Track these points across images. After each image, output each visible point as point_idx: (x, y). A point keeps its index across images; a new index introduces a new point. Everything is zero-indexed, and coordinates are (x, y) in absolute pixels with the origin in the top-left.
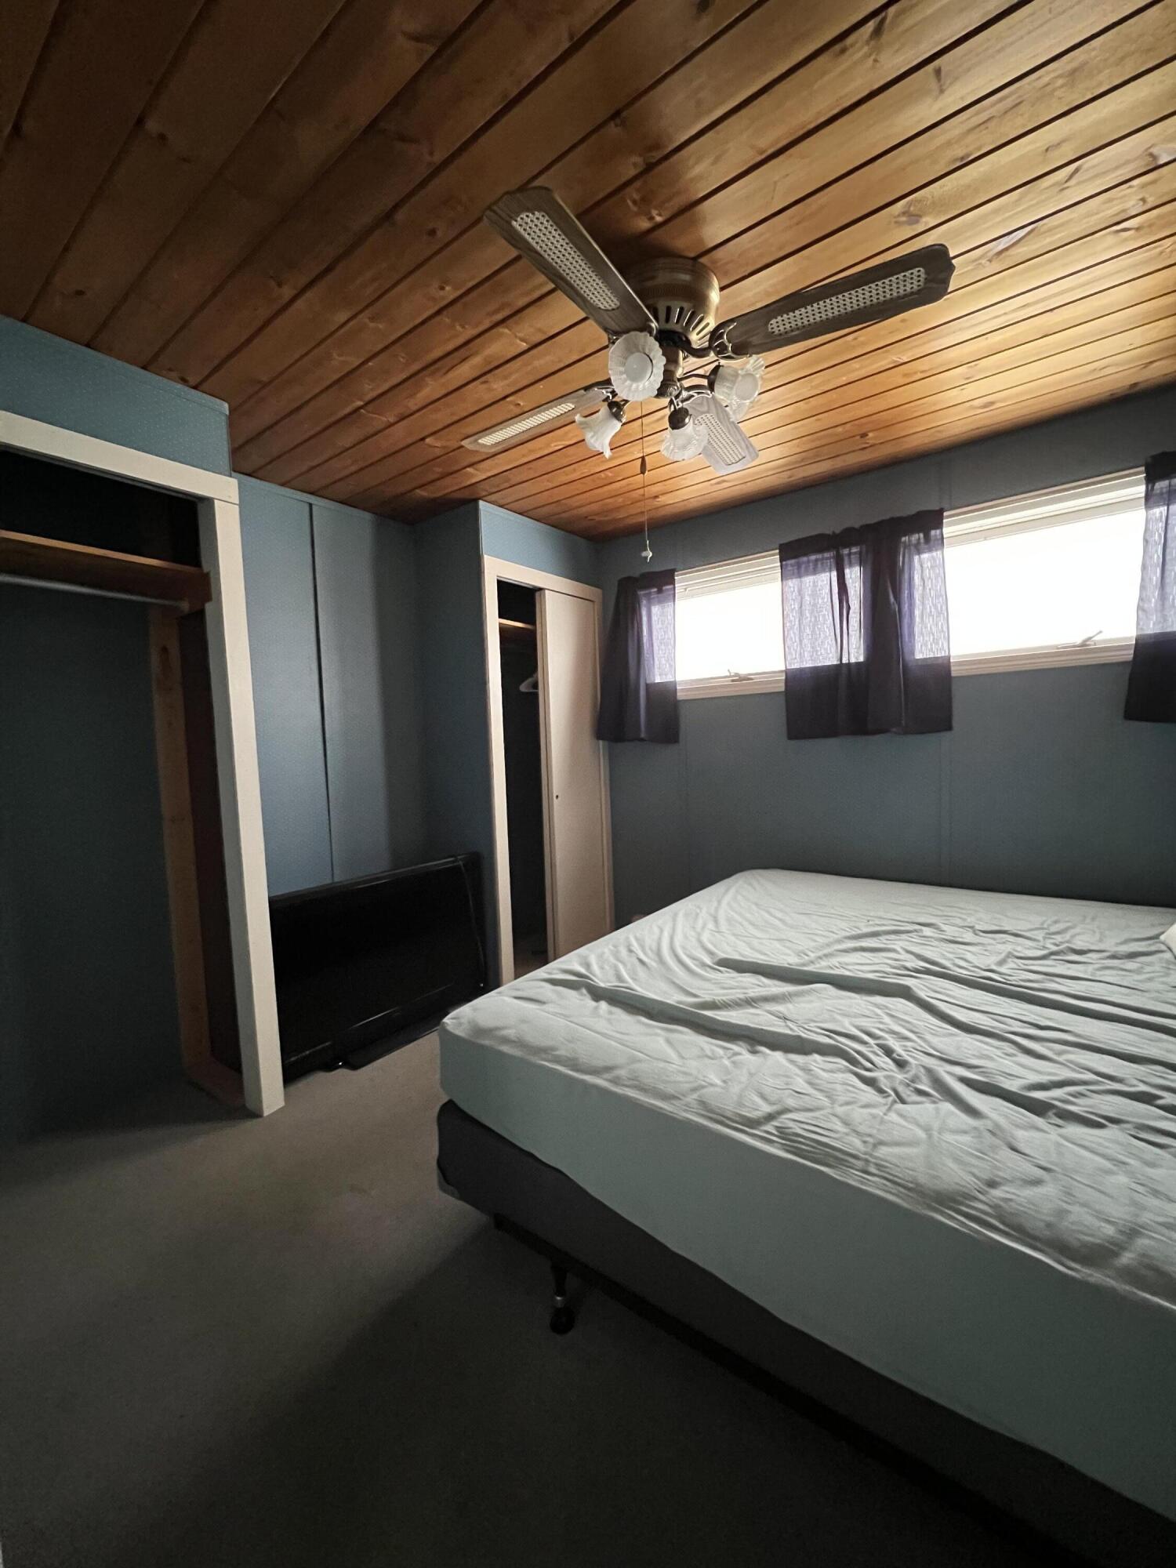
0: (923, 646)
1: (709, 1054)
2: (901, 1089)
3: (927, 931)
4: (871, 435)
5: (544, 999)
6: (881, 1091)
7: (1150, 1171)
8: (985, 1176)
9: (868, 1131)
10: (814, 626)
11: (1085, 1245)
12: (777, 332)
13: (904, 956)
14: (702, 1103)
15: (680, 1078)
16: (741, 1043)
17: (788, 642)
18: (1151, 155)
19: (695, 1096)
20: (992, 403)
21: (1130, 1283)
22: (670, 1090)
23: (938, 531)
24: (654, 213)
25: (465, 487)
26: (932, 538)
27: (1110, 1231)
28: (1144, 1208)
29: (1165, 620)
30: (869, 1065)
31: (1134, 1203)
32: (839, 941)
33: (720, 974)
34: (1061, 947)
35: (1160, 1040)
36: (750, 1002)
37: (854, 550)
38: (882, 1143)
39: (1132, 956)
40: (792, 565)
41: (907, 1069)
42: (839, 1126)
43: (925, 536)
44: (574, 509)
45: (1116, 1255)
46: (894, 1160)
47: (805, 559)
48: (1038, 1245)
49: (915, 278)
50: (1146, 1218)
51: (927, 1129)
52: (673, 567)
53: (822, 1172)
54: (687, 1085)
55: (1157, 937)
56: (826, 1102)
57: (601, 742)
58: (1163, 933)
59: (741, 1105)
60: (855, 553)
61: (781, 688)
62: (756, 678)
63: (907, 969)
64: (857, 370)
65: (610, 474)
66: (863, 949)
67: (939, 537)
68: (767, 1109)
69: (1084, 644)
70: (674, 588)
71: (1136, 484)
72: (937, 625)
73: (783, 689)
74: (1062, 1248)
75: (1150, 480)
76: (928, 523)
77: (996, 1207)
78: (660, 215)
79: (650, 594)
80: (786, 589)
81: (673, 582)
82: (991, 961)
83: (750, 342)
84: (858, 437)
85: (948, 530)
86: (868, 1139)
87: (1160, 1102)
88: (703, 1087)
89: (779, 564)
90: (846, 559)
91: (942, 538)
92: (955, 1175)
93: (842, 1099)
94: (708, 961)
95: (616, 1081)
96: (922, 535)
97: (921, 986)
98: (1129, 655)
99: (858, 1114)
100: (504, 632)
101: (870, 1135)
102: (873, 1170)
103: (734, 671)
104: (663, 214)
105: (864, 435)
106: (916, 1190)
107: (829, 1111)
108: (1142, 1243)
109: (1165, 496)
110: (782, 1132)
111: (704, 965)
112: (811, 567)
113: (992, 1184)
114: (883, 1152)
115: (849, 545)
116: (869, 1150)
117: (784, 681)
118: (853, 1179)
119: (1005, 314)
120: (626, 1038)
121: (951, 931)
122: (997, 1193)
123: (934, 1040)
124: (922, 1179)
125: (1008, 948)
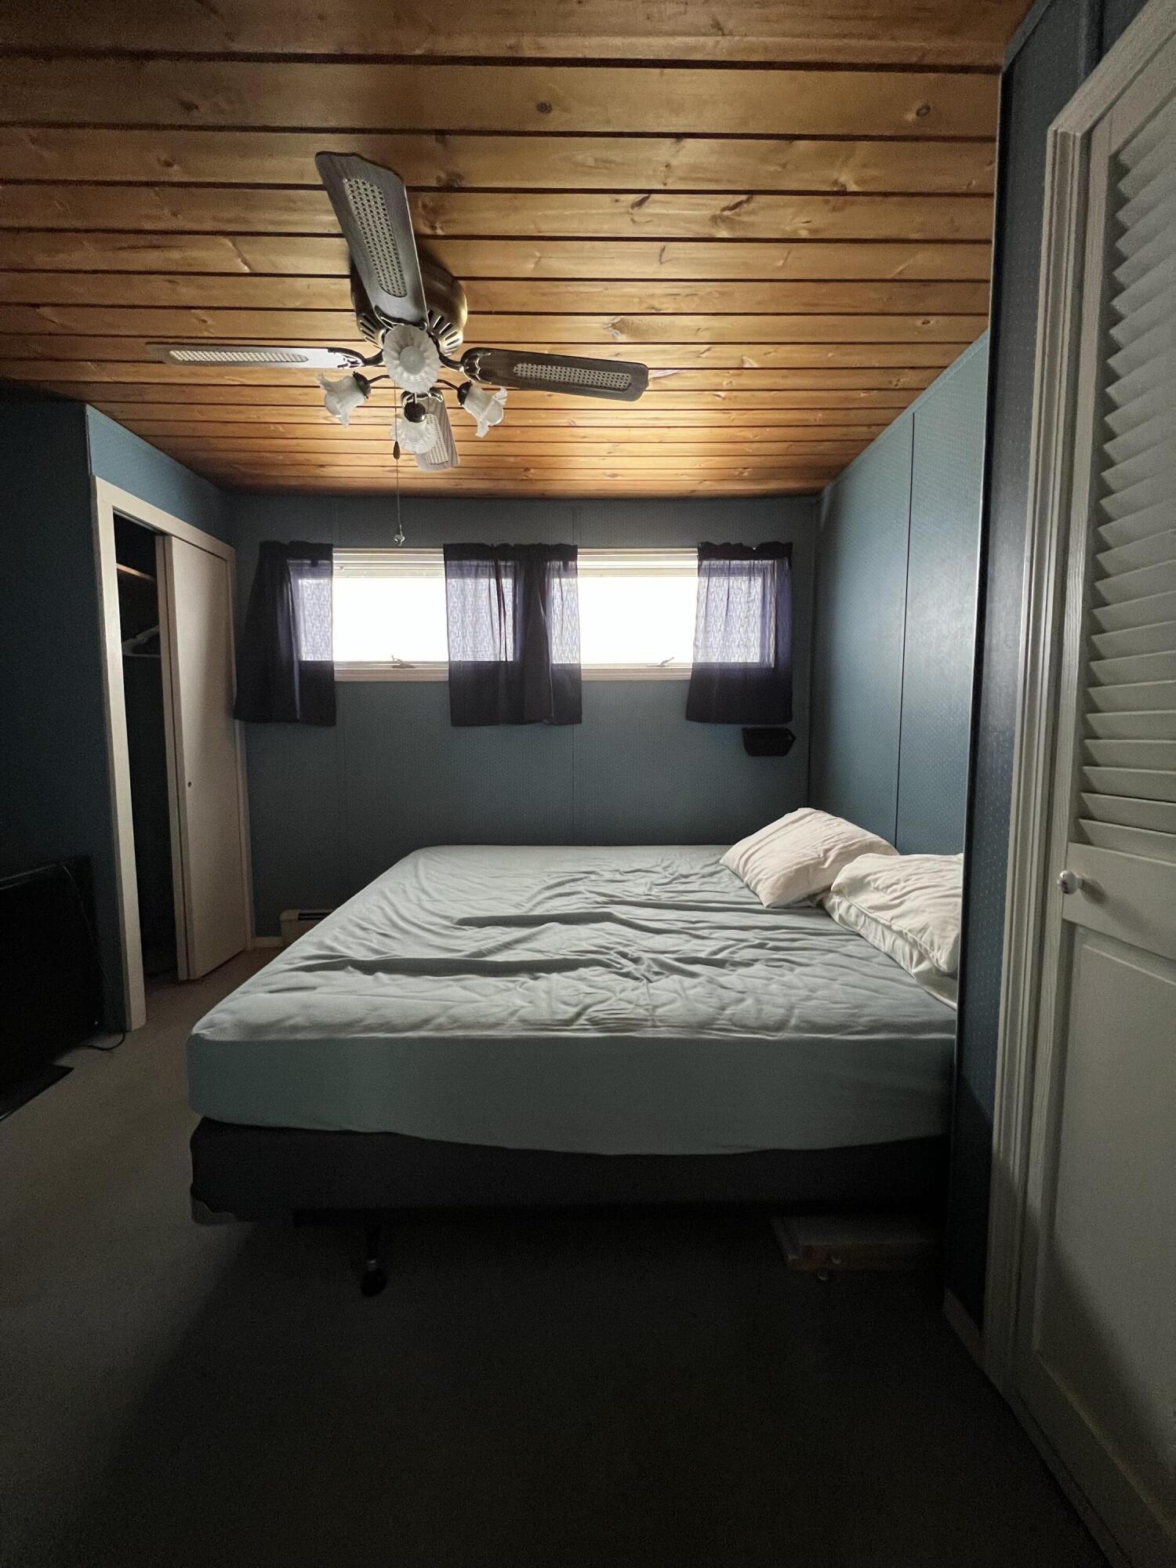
0: (559, 655)
1: (505, 988)
2: (646, 974)
3: (593, 877)
4: (532, 471)
5: (312, 985)
6: (636, 979)
7: (781, 979)
8: (718, 1005)
9: (645, 1002)
10: (475, 624)
11: (775, 1022)
12: (519, 375)
13: (589, 895)
14: (523, 1021)
15: (494, 1010)
16: (522, 975)
17: (452, 637)
18: (742, 360)
19: (515, 1018)
20: (616, 475)
21: (797, 1032)
22: (492, 1020)
23: (573, 563)
24: (438, 225)
25: (71, 382)
26: (570, 567)
27: (782, 1011)
28: (790, 995)
29: (707, 655)
30: (619, 966)
31: (785, 995)
32: (540, 892)
33: (465, 932)
34: (675, 875)
35: (750, 917)
36: (507, 946)
37: (509, 564)
38: (655, 1007)
39: (712, 874)
40: (455, 566)
41: (642, 962)
42: (624, 1005)
43: (564, 565)
44: (218, 450)
45: (788, 1021)
46: (669, 1014)
47: (467, 563)
48: (757, 1031)
49: (622, 379)
50: (793, 999)
51: (676, 992)
52: (329, 542)
53: (628, 1037)
54: (505, 1013)
55: (717, 862)
56: (609, 994)
57: (237, 721)
58: (720, 859)
59: (554, 1013)
60: (510, 566)
61: (445, 677)
62: (418, 667)
63: (598, 903)
64: (542, 418)
65: (281, 429)
66: (561, 895)
67: (574, 567)
68: (575, 1010)
69: (662, 665)
70: (332, 564)
71: (691, 559)
72: (572, 637)
73: (448, 679)
74: (766, 1028)
75: (701, 558)
76: (567, 554)
77: (730, 1020)
78: (442, 228)
79: (302, 565)
80: (450, 587)
81: (330, 558)
82: (642, 890)
83: (496, 373)
84: (522, 470)
85: (581, 563)
86: (647, 1007)
87: (769, 946)
88: (516, 1011)
89: (443, 562)
90: (503, 572)
91: (576, 569)
92: (705, 1010)
93: (618, 989)
94: (449, 924)
95: (440, 1028)
96: (562, 563)
97: (617, 911)
98: (688, 675)
99: (632, 995)
100: (122, 577)
101: (647, 1005)
102: (659, 1024)
103: (397, 657)
104: (445, 228)
105: (527, 469)
106: (687, 1026)
107: (614, 998)
108: (796, 1011)
109: (708, 571)
110: (594, 1022)
111: (447, 927)
112: (473, 571)
113: (723, 1009)
114: (659, 1011)
115: (506, 559)
116: (651, 1012)
117: (448, 672)
118: (649, 1033)
119: (645, 419)
120: (425, 994)
121: (608, 876)
122: (728, 1012)
123: (645, 943)
124: (688, 1019)
125: (649, 880)
